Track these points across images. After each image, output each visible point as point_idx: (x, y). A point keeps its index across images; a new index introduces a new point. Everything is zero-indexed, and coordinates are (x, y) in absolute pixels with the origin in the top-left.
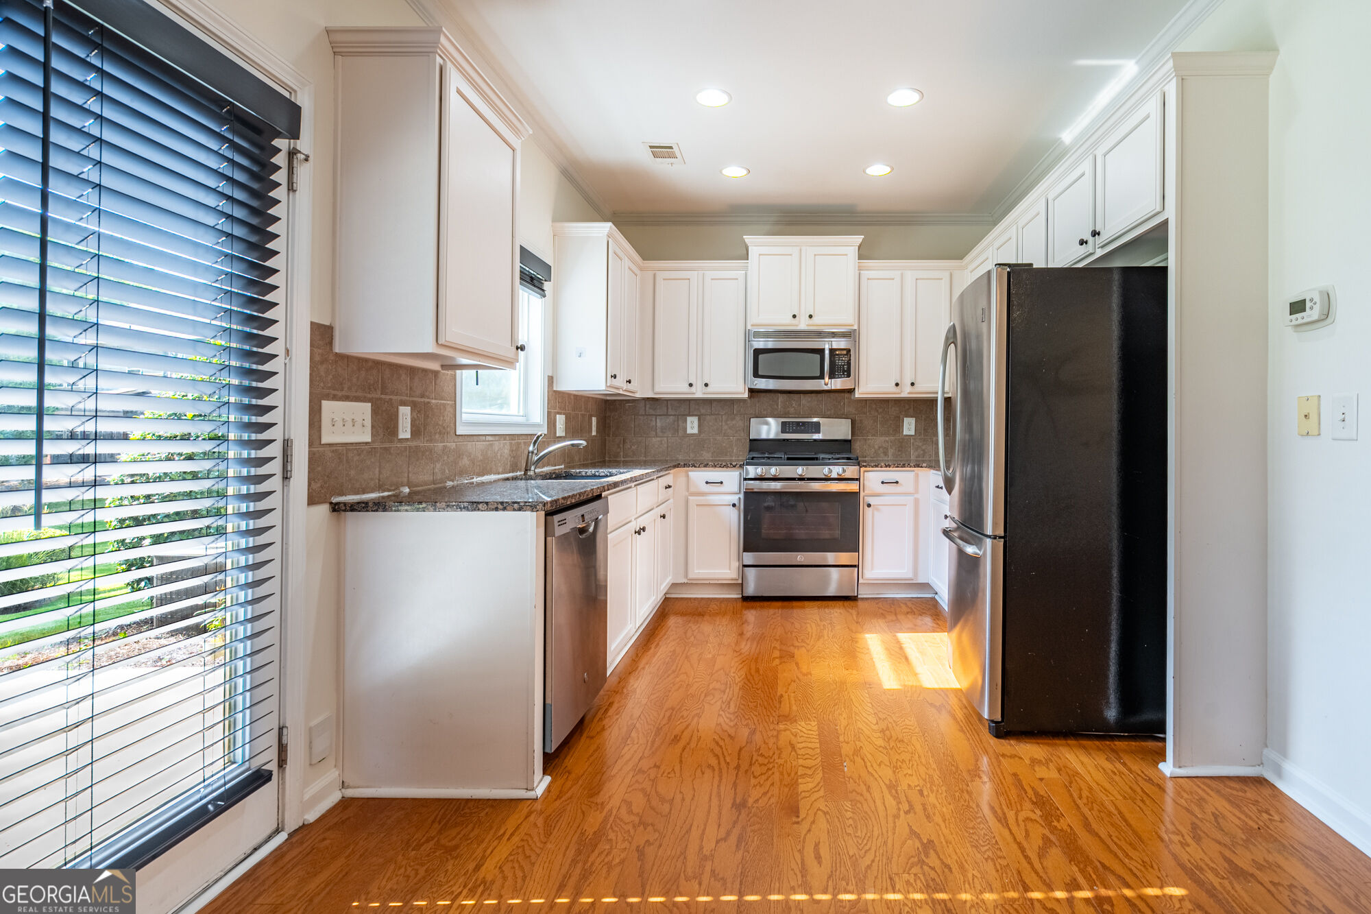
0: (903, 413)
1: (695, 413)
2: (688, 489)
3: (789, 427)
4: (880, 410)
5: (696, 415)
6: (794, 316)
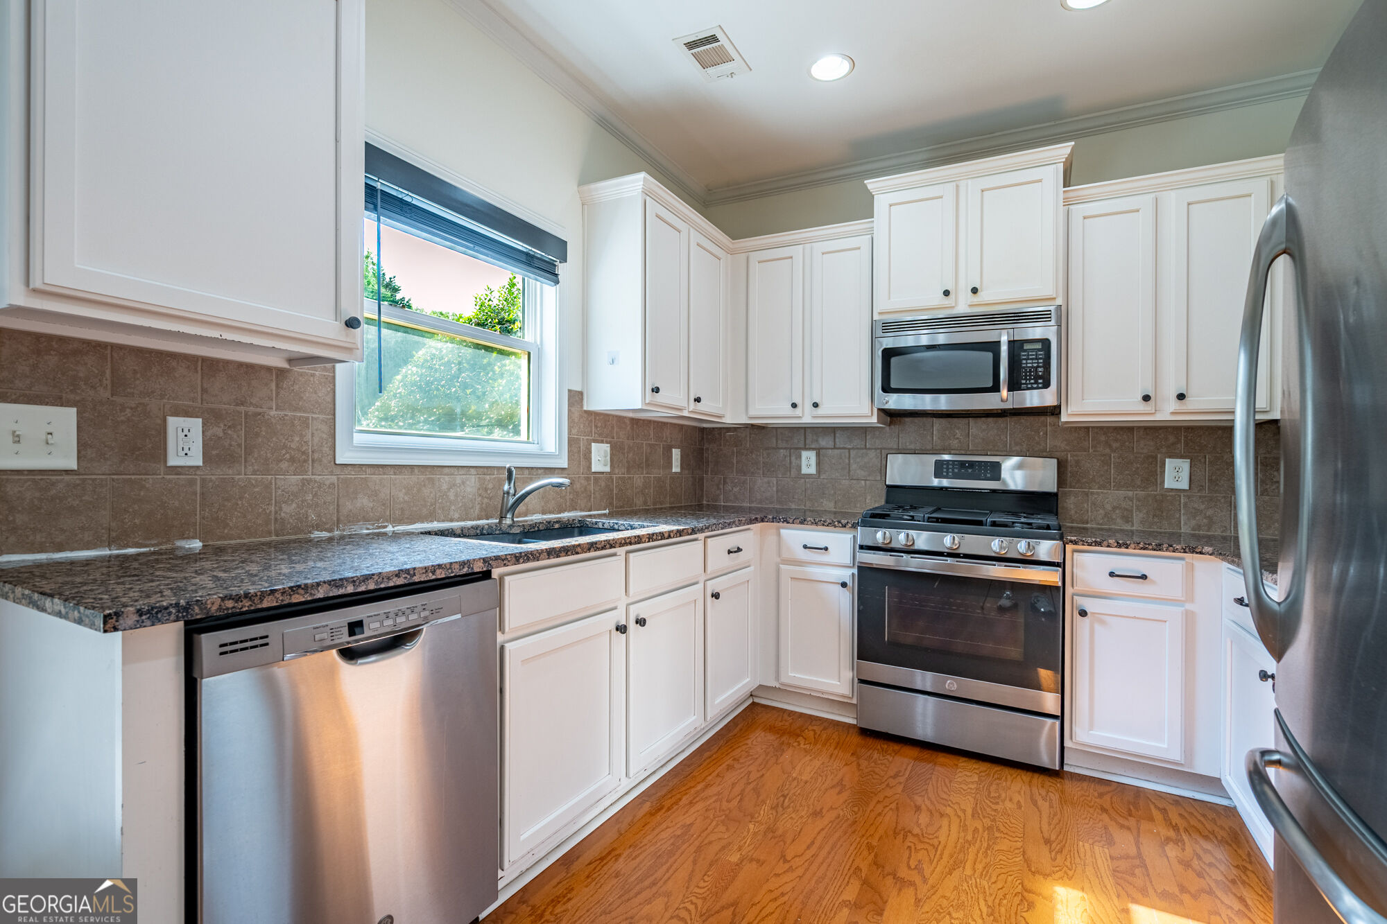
0: (1164, 450)
1: (813, 446)
2: (779, 554)
3: (948, 469)
4: (1115, 445)
5: (813, 449)
6: (947, 293)
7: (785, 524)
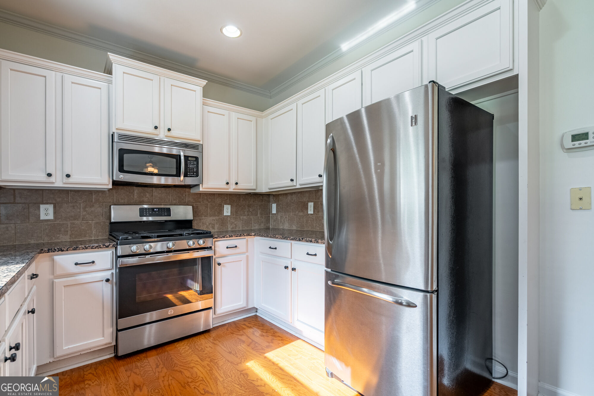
0: (224, 202)
2: (53, 273)
3: (146, 212)
4: (210, 200)
6: (156, 128)
7: (60, 252)
